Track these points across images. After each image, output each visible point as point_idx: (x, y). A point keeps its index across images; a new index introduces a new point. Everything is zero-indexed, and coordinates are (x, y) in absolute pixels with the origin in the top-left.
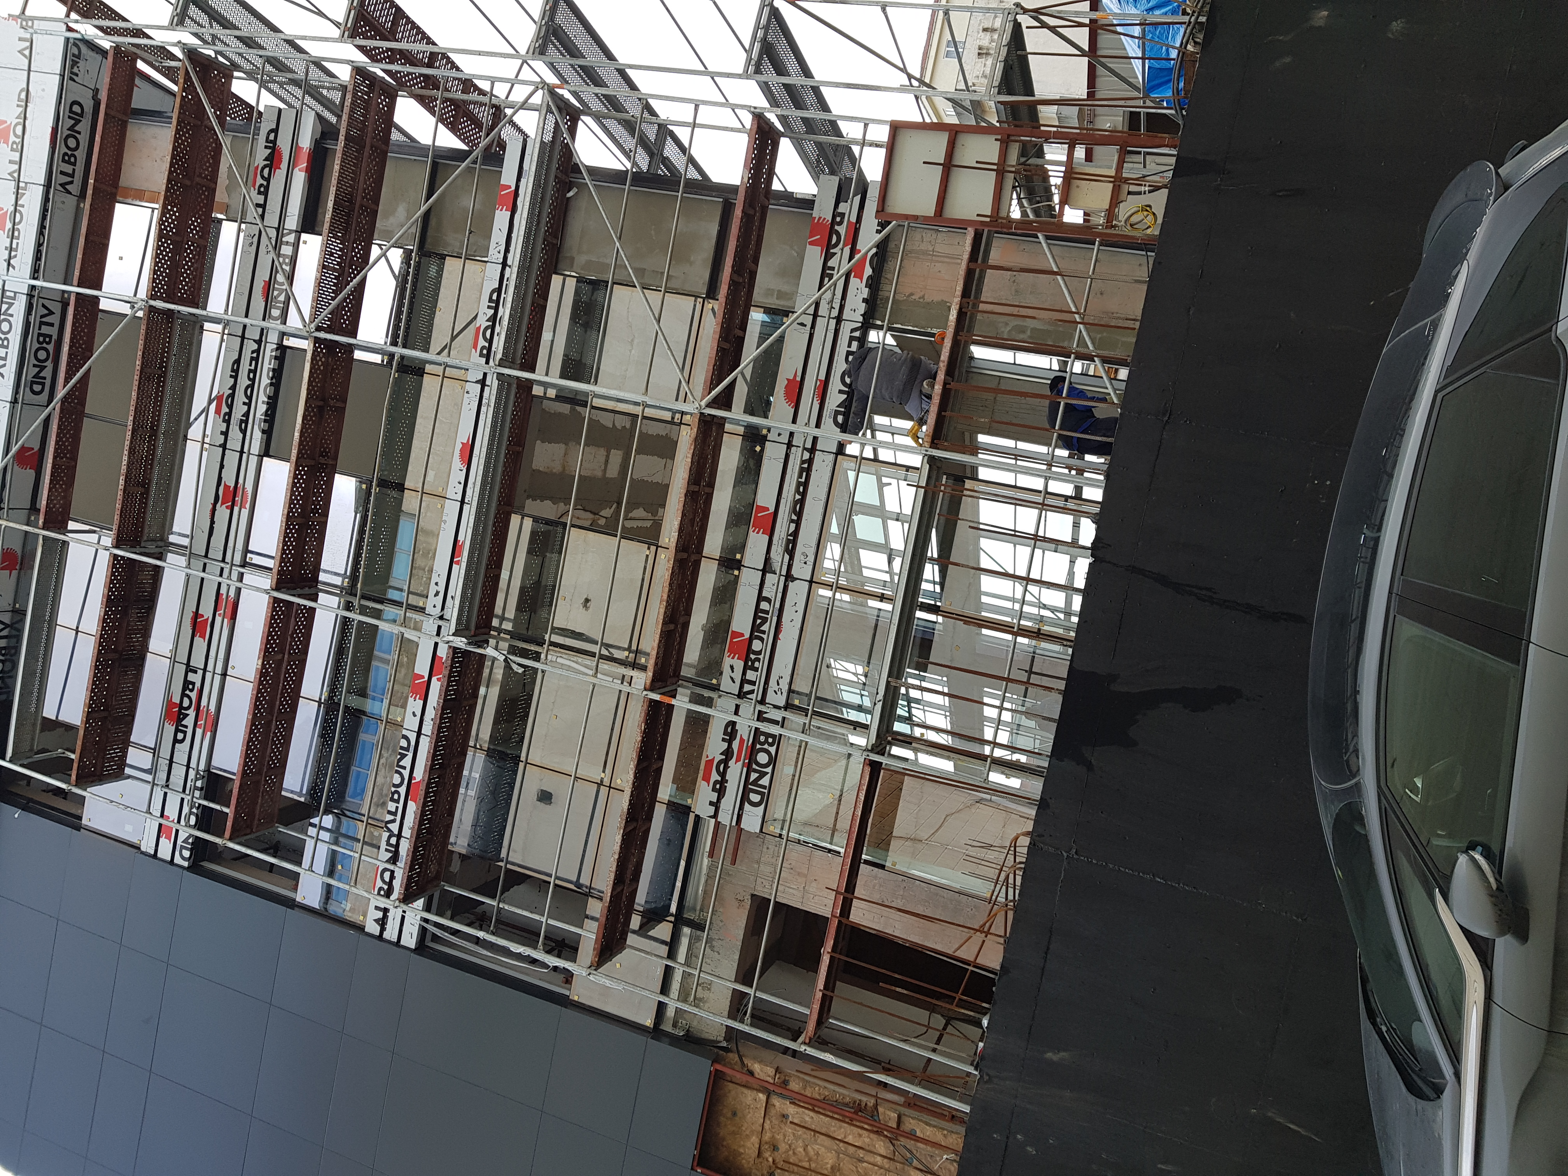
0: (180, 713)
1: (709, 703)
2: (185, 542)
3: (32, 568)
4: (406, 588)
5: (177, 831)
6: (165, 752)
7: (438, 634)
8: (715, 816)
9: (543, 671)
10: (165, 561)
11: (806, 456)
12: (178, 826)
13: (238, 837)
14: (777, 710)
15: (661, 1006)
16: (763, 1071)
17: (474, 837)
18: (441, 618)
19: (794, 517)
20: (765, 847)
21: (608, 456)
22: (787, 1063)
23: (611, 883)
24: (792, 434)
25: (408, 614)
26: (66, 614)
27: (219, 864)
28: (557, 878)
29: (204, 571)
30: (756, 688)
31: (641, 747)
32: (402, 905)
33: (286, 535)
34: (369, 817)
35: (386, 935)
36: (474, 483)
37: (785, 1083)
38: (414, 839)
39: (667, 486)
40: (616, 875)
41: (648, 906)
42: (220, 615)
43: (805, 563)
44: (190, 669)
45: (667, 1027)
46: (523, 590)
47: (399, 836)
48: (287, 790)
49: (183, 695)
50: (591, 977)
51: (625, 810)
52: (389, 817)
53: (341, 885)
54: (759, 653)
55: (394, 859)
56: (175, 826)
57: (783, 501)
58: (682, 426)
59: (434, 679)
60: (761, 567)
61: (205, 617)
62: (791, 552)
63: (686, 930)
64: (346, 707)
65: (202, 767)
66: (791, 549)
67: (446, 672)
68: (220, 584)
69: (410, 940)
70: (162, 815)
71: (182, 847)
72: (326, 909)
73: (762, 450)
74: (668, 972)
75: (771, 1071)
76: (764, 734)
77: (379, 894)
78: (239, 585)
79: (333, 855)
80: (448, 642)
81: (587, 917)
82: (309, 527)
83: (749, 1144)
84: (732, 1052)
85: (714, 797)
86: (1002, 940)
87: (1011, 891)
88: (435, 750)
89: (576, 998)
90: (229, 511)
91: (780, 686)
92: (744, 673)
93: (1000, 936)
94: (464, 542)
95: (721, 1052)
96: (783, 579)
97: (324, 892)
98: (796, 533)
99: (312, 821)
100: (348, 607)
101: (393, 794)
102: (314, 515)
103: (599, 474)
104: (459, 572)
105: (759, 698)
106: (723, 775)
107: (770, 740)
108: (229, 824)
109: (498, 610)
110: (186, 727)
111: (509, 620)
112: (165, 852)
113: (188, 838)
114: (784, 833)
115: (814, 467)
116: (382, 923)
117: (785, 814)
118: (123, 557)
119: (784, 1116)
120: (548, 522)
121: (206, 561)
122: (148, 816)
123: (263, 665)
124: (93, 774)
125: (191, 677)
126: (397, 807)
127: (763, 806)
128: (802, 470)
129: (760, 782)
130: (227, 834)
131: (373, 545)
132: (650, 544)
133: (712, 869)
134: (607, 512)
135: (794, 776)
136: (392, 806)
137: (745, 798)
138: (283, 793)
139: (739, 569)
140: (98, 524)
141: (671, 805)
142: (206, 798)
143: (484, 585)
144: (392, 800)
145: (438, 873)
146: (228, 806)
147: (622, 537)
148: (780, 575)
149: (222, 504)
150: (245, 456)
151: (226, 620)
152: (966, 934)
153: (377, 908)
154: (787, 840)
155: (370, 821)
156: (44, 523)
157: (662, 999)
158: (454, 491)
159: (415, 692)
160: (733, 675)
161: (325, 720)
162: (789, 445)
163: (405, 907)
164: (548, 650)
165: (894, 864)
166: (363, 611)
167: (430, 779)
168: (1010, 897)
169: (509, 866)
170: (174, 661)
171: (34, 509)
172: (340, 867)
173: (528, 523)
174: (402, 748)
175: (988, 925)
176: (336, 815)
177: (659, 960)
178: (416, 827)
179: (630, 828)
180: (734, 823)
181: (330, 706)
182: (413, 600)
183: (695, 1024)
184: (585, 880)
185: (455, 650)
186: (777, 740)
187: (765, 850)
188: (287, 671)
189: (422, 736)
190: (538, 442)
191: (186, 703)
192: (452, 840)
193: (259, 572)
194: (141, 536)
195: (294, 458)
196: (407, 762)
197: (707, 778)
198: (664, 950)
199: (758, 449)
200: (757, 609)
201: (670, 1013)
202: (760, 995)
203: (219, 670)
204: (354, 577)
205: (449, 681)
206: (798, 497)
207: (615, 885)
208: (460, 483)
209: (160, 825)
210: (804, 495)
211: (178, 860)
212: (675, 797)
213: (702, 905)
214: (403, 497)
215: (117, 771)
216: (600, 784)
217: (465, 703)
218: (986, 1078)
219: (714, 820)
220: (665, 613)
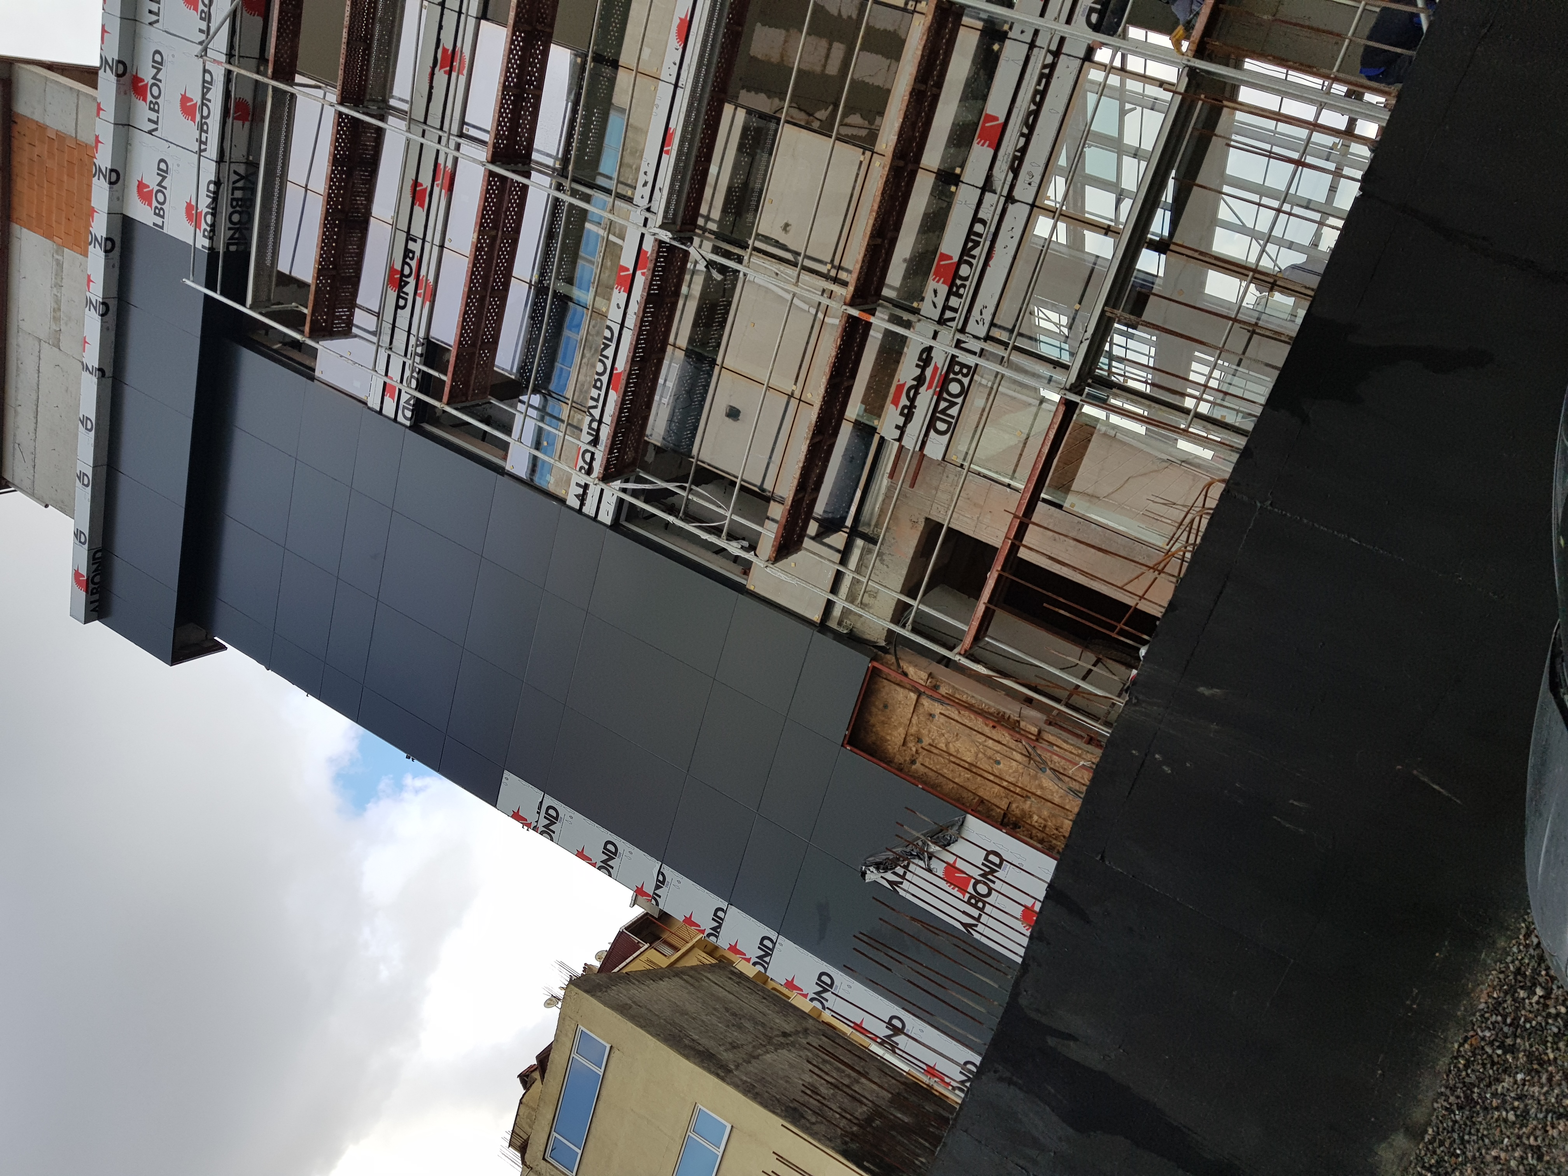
0: (401, 280)
1: (908, 325)
2: (405, 107)
3: (263, 121)
4: (615, 176)
5: (400, 391)
6: (388, 316)
7: (645, 225)
8: (900, 439)
9: (745, 275)
10: (386, 123)
11: (1050, 59)
12: (400, 386)
13: (455, 403)
14: (976, 341)
15: (830, 604)
16: (917, 673)
17: (668, 431)
18: (648, 210)
19: (1025, 131)
20: (945, 475)
21: (829, 49)
22: (940, 670)
23: (794, 488)
24: (1036, 32)
25: (616, 202)
26: (296, 171)
27: (436, 427)
28: (742, 480)
29: (423, 136)
30: (957, 315)
31: (835, 363)
32: (601, 483)
33: (502, 106)
34: (573, 401)
35: (585, 510)
36: (689, 66)
37: (935, 688)
38: (614, 425)
39: (889, 91)
40: (799, 482)
41: (826, 516)
42: (438, 185)
43: (1030, 184)
44: (410, 238)
45: (833, 624)
46: (730, 190)
47: (600, 422)
48: (499, 367)
49: (404, 263)
50: (768, 570)
51: (814, 422)
52: (592, 403)
53: (546, 458)
54: (966, 279)
55: (595, 442)
56: (398, 386)
57: (1015, 111)
58: (916, 14)
59: (639, 273)
60: (981, 185)
61: (424, 186)
62: (1015, 170)
63: (859, 542)
64: (555, 291)
65: (422, 334)
66: (1016, 167)
67: (651, 265)
68: (438, 151)
69: (606, 517)
70: (386, 374)
71: (404, 407)
72: (532, 480)
73: (1000, 50)
74: (839, 576)
75: (924, 675)
76: (959, 364)
77: (580, 470)
78: (456, 154)
79: (540, 431)
80: (654, 234)
81: (768, 518)
82: (524, 99)
83: (895, 733)
84: (890, 653)
85: (901, 421)
86: (1174, 580)
87: (1192, 537)
88: (637, 343)
89: (752, 588)
90: (447, 76)
91: (983, 316)
92: (947, 299)
93: (1173, 576)
94: (675, 129)
95: (880, 653)
96: (1003, 199)
97: (530, 465)
98: (1024, 150)
99: (521, 398)
100: (559, 187)
101: (596, 381)
102: (529, 87)
103: (818, 69)
104: (669, 162)
105: (959, 327)
106: (912, 400)
107: (965, 371)
108: (447, 390)
109: (704, 210)
110: (407, 294)
111: (714, 221)
112: (389, 409)
113: (409, 400)
114: (966, 464)
115: (1057, 73)
116: (582, 498)
117: (969, 449)
118: (347, 115)
119: (931, 715)
120: (762, 116)
121: (425, 127)
122: (374, 373)
123: (479, 240)
124: (324, 329)
125: (411, 245)
126: (599, 395)
127: (948, 435)
128: (1042, 76)
129: (949, 412)
130: (445, 398)
131: (586, 126)
132: (865, 149)
133: (890, 489)
134: (822, 114)
135: (983, 410)
136: (594, 393)
137: (931, 426)
138: (495, 369)
139: (957, 185)
140: (323, 79)
141: (857, 424)
142: (425, 364)
143: (692, 178)
144: (595, 387)
145: (635, 459)
146: (445, 374)
147: (837, 139)
148: (1001, 195)
149: (441, 68)
150: (463, 17)
151: (443, 191)
152: (1139, 570)
153: (578, 485)
154: (968, 471)
155: (574, 405)
156: (274, 73)
157: (832, 597)
158: (668, 73)
159: (620, 284)
160: (935, 300)
161: (535, 304)
162: (1032, 45)
163: (603, 486)
164: (751, 254)
165: (1073, 505)
166: (574, 193)
167: (631, 370)
168: (1191, 541)
169: (699, 463)
170: (395, 228)
171: (262, 59)
172: (545, 443)
173: (741, 114)
174: (606, 338)
175: (1162, 565)
176: (544, 395)
177: (831, 564)
178: (617, 414)
179: (817, 440)
180: (917, 448)
181: (540, 289)
182: (622, 190)
183: (858, 625)
184: (769, 486)
185: (660, 243)
186: (972, 371)
187: (944, 478)
188: (500, 249)
189: (625, 329)
190: (759, 24)
191: (407, 271)
192: (648, 432)
193: (474, 145)
194: (364, 95)
195: (511, 21)
196: (609, 352)
197: (896, 402)
198: (837, 557)
199: (996, 47)
200: (971, 231)
201: (837, 612)
202: (922, 607)
203: (437, 241)
204: (565, 160)
205: (653, 275)
206: (1033, 107)
207: (797, 492)
208: (675, 64)
209: (385, 383)
210: (1040, 105)
211: (400, 418)
212: (862, 417)
213: (877, 521)
214: (616, 74)
215: (347, 331)
216: (791, 396)
217: (668, 300)
218: (1134, 701)
219: (897, 444)
220: (874, 225)
